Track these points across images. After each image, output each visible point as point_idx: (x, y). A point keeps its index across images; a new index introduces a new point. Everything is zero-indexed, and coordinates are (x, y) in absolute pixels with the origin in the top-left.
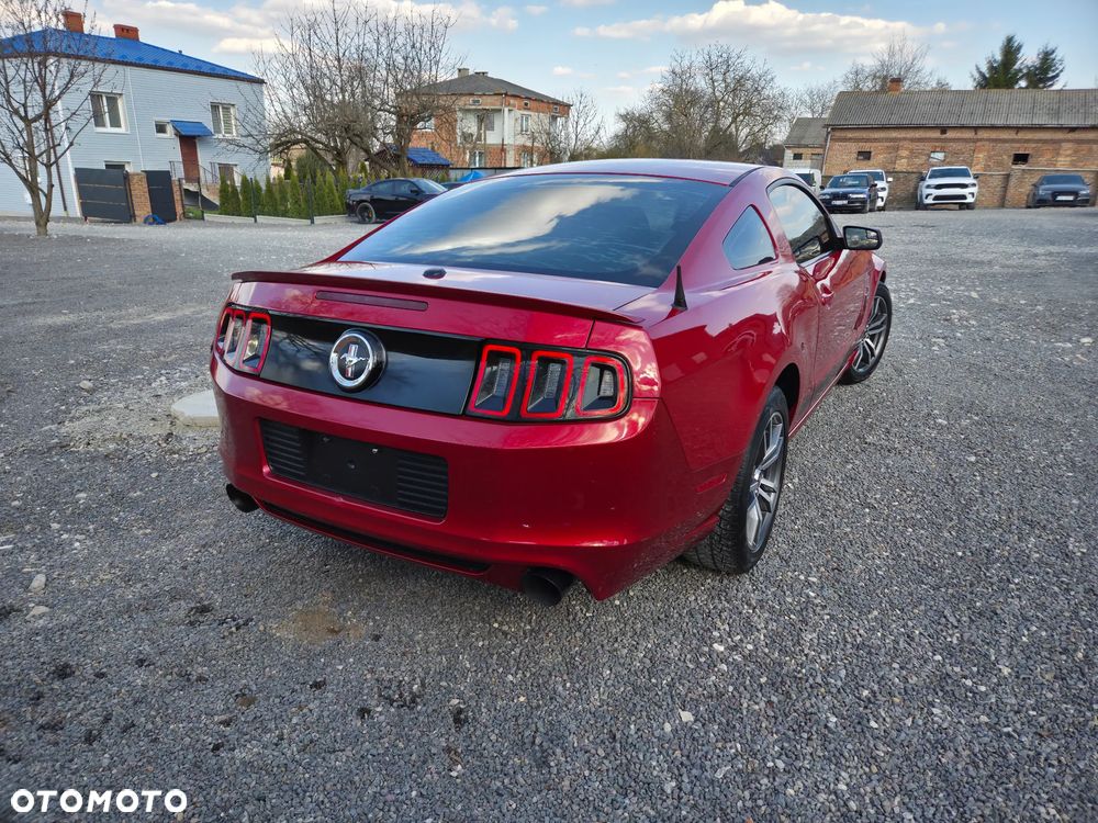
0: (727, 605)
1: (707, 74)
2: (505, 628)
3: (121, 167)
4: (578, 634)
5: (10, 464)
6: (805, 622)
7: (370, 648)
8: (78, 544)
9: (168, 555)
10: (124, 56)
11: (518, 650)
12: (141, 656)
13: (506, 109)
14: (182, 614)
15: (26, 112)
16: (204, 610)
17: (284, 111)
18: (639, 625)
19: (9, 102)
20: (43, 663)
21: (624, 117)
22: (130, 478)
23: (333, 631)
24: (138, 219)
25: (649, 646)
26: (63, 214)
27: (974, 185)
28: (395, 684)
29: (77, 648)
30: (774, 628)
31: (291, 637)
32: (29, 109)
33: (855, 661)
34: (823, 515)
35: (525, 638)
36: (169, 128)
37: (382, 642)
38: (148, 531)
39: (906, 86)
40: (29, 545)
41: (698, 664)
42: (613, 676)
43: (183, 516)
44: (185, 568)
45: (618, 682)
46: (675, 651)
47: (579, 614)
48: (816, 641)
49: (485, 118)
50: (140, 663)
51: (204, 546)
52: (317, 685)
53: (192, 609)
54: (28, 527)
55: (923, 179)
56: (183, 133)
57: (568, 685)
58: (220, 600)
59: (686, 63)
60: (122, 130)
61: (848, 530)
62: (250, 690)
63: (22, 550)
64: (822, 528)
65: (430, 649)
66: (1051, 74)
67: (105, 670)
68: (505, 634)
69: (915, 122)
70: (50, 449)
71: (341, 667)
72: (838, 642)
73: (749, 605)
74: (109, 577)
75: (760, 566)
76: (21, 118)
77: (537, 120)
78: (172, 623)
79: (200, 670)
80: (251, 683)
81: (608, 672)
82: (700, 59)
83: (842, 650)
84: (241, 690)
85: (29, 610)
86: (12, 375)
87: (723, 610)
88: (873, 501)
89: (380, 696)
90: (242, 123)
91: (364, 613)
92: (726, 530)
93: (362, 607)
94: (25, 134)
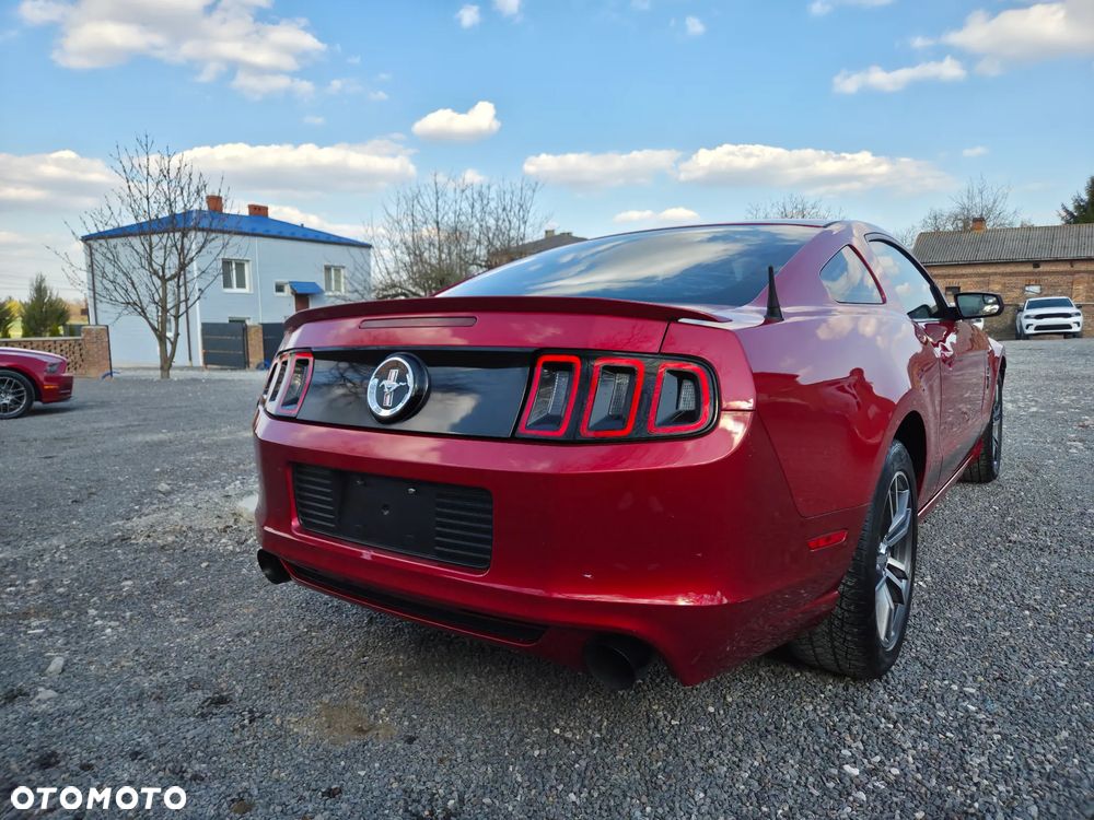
0: (857, 717)
2: (569, 735)
3: (243, 321)
4: (660, 746)
5: (69, 554)
6: (966, 741)
7: (402, 752)
8: (109, 630)
9: (198, 643)
10: (254, 229)
11: (583, 763)
12: (138, 749)
14: (195, 704)
15: (163, 272)
16: (221, 701)
17: (387, 269)
18: (741, 738)
19: (150, 264)
20: (29, 750)
22: (180, 567)
23: (361, 731)
24: (251, 365)
25: (756, 764)
26: (188, 363)
27: (1078, 314)
28: (426, 797)
29: (72, 735)
30: (926, 748)
31: (310, 733)
32: (166, 271)
33: (1048, 794)
34: (970, 617)
35: (593, 748)
36: (287, 288)
37: (416, 746)
38: (184, 619)
39: (989, 225)
40: (60, 630)
41: (825, 790)
42: (708, 800)
43: (224, 605)
44: (212, 657)
45: (716, 810)
46: (792, 771)
47: (662, 720)
48: (987, 767)
50: (134, 755)
51: (238, 635)
52: (331, 793)
53: (208, 699)
54: (66, 613)
55: (1021, 310)
56: (298, 292)
57: (648, 809)
58: (240, 691)
60: (246, 290)
61: (1007, 634)
62: (250, 795)
63: (51, 634)
64: (972, 631)
65: (474, 757)
67: (93, 762)
68: (568, 741)
69: (1004, 257)
70: (111, 542)
71: (362, 773)
72: (1019, 770)
73: (888, 719)
74: (131, 664)
75: (896, 673)
76: (159, 277)
78: (182, 714)
79: (197, 767)
80: (254, 786)
81: (702, 795)
83: (1027, 780)
84: (239, 794)
85: (36, 693)
86: (99, 481)
87: (853, 723)
88: (1032, 602)
89: (406, 810)
90: (350, 281)
91: (399, 711)
92: (849, 611)
93: (399, 703)
94: (160, 291)
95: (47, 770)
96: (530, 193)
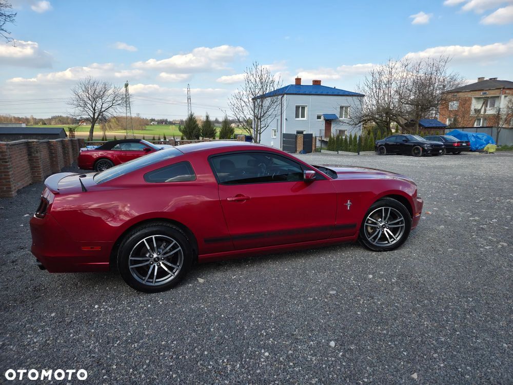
3: (302, 132)
13: (503, 96)
24: (298, 152)
36: (322, 117)
56: (327, 119)
60: (305, 119)
96: (443, 64)
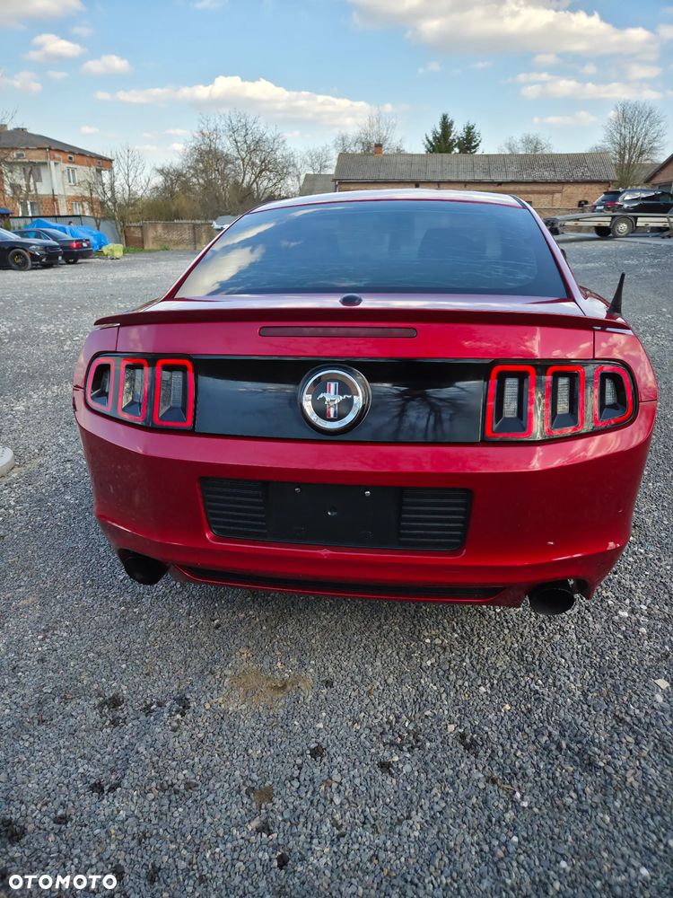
1: (231, 136)
2: (438, 641)
7: (331, 696)
13: (52, 163)
14: (94, 715)
16: (116, 703)
21: (161, 172)
23: (278, 688)
37: (338, 687)
39: (385, 150)
42: (569, 663)
49: (33, 170)
50: (98, 788)
52: (317, 754)
57: (541, 681)
59: (212, 126)
66: (474, 144)
68: (443, 647)
69: (397, 178)
71: (320, 725)
77: (84, 172)
81: (563, 660)
82: (223, 123)
89: (384, 744)
91: (293, 661)
95: (23, 841)
